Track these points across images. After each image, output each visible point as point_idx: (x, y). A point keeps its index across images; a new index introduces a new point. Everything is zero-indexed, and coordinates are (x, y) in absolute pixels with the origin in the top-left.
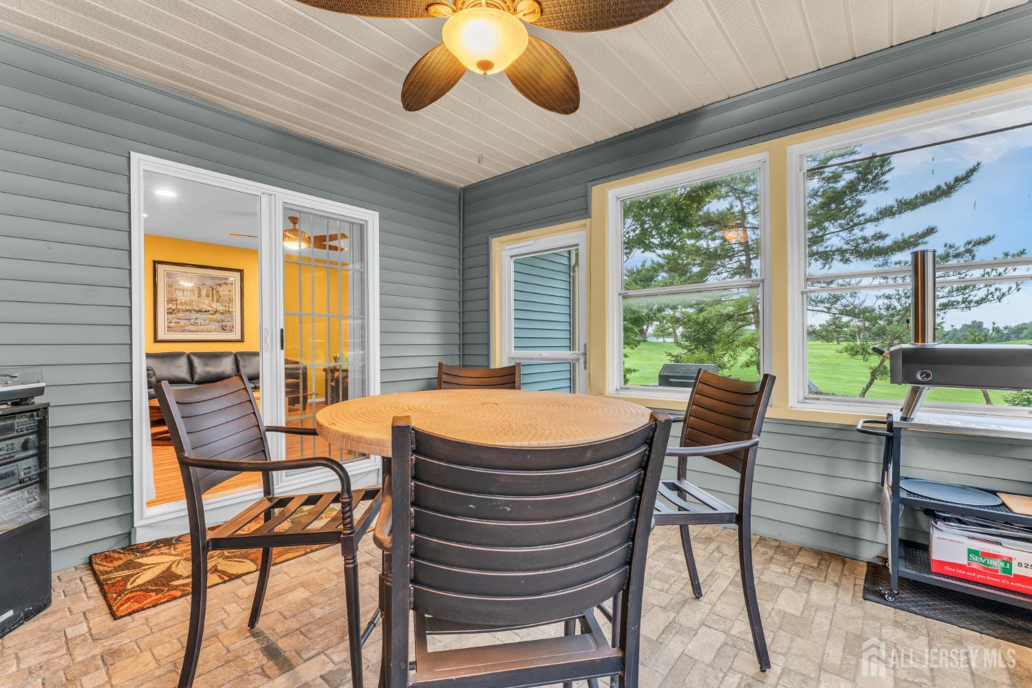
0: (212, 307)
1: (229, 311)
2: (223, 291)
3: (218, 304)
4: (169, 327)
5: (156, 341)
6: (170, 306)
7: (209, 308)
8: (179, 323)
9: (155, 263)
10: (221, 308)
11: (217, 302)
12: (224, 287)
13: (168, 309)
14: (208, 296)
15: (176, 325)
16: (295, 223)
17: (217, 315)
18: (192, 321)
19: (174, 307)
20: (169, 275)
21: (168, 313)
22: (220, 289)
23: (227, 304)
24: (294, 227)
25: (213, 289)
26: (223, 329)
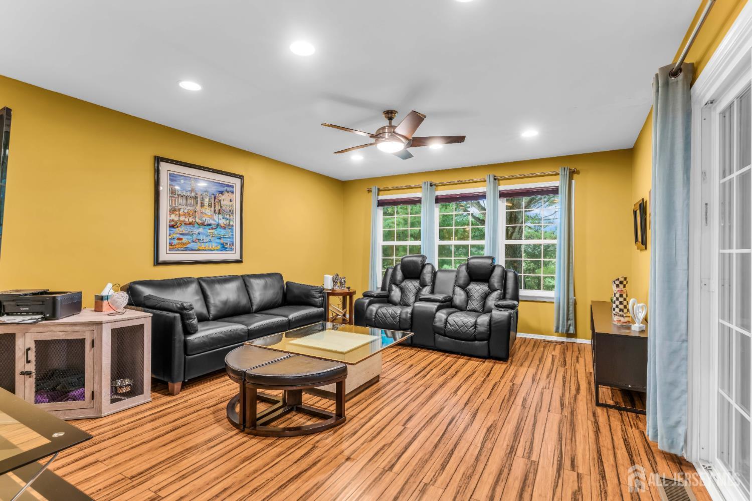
0: (214, 220)
1: (229, 225)
2: (225, 199)
3: (220, 216)
4: (171, 244)
5: (157, 262)
6: (173, 217)
7: (211, 222)
8: (181, 239)
9: (158, 160)
10: (222, 222)
11: (219, 213)
12: (226, 194)
13: (171, 221)
14: (210, 206)
15: (178, 241)
16: (390, 119)
17: (218, 229)
18: (195, 236)
19: (176, 219)
20: (173, 178)
21: (170, 227)
22: (222, 197)
23: (228, 216)
24: (390, 123)
25: (215, 198)
26: (224, 247)
